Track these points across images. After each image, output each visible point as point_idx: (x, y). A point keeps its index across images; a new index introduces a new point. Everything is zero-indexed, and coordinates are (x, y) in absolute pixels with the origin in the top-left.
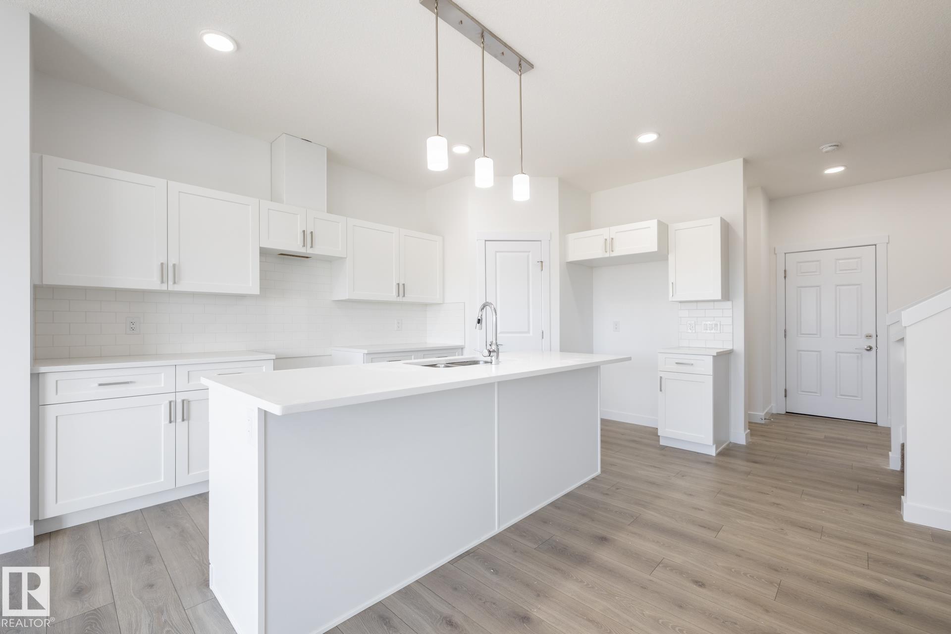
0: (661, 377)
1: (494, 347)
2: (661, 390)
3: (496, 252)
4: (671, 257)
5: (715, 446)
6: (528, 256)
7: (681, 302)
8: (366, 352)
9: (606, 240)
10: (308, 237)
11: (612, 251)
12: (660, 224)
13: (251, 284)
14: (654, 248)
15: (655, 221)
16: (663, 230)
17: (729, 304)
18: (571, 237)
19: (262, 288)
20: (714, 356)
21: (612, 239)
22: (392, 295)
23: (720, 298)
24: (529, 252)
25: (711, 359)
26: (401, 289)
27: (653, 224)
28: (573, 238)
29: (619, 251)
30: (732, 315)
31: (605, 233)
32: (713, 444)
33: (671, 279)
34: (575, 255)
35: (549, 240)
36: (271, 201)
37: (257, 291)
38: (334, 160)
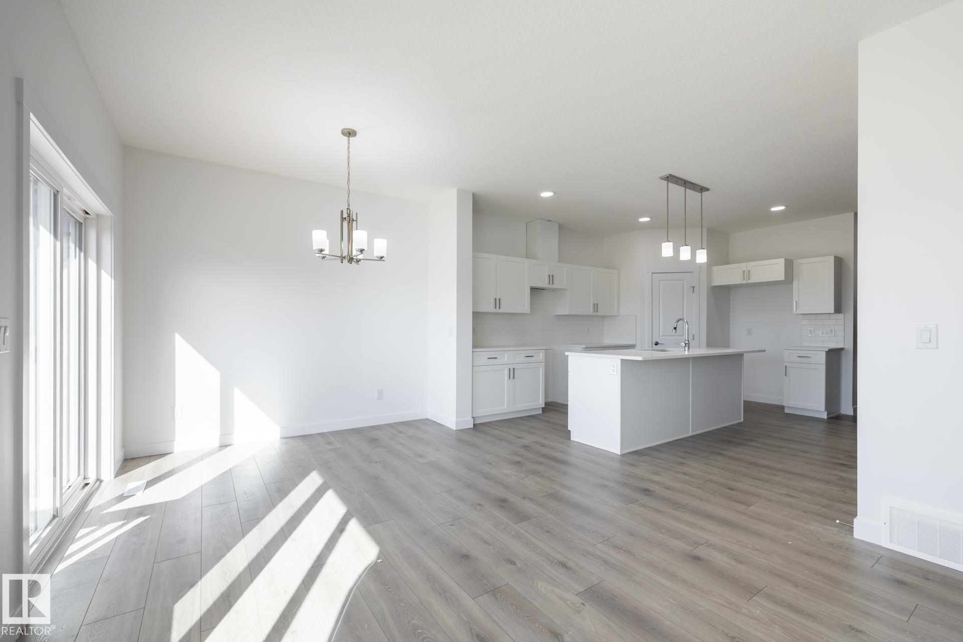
0: (786, 366)
1: (687, 342)
2: (786, 375)
3: (660, 281)
4: (795, 283)
5: (826, 412)
6: (683, 283)
7: (803, 314)
8: (585, 347)
9: (744, 271)
10: (551, 278)
11: (749, 279)
12: (786, 260)
13: (526, 308)
14: (781, 277)
15: (782, 260)
16: (789, 265)
17: (841, 316)
18: (715, 268)
19: (531, 309)
20: (827, 352)
21: (749, 271)
22: (590, 311)
23: (833, 312)
24: (683, 280)
25: (824, 354)
26: (596, 307)
27: (782, 261)
28: (716, 269)
29: (753, 280)
30: (843, 323)
31: (743, 266)
32: (825, 411)
33: (795, 298)
34: (718, 282)
35: (699, 272)
36: (527, 258)
37: (528, 311)
38: (563, 229)
